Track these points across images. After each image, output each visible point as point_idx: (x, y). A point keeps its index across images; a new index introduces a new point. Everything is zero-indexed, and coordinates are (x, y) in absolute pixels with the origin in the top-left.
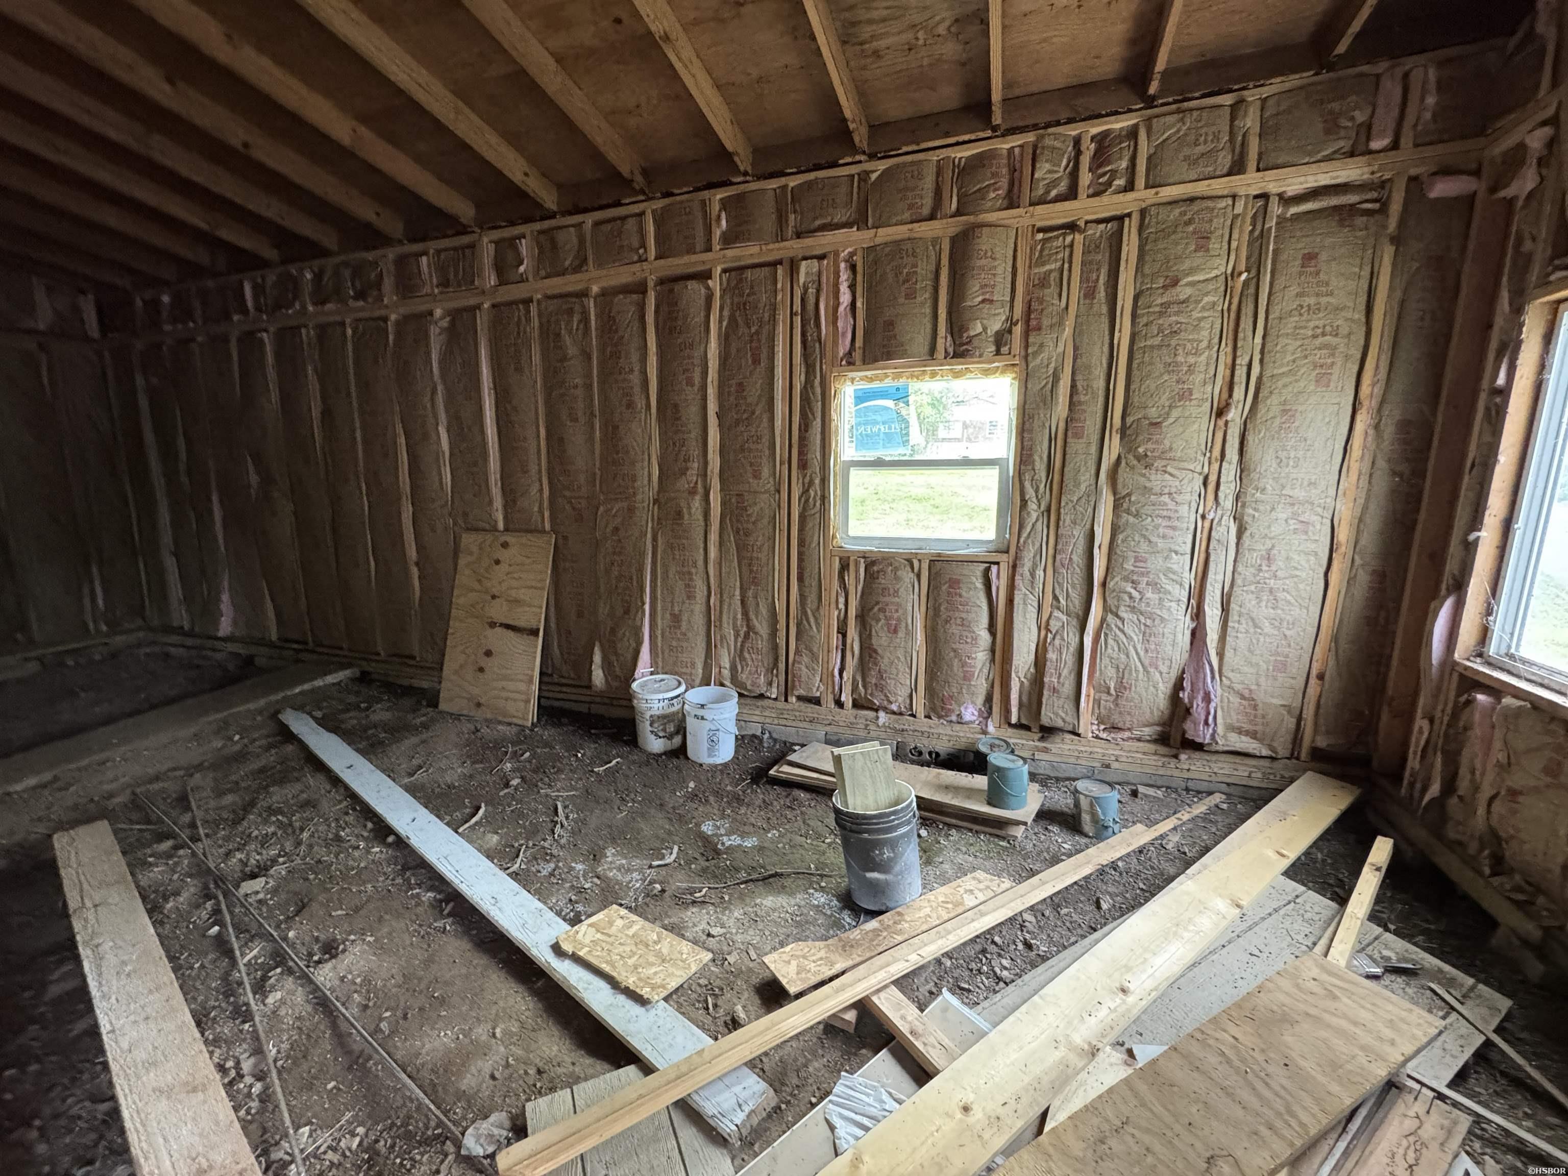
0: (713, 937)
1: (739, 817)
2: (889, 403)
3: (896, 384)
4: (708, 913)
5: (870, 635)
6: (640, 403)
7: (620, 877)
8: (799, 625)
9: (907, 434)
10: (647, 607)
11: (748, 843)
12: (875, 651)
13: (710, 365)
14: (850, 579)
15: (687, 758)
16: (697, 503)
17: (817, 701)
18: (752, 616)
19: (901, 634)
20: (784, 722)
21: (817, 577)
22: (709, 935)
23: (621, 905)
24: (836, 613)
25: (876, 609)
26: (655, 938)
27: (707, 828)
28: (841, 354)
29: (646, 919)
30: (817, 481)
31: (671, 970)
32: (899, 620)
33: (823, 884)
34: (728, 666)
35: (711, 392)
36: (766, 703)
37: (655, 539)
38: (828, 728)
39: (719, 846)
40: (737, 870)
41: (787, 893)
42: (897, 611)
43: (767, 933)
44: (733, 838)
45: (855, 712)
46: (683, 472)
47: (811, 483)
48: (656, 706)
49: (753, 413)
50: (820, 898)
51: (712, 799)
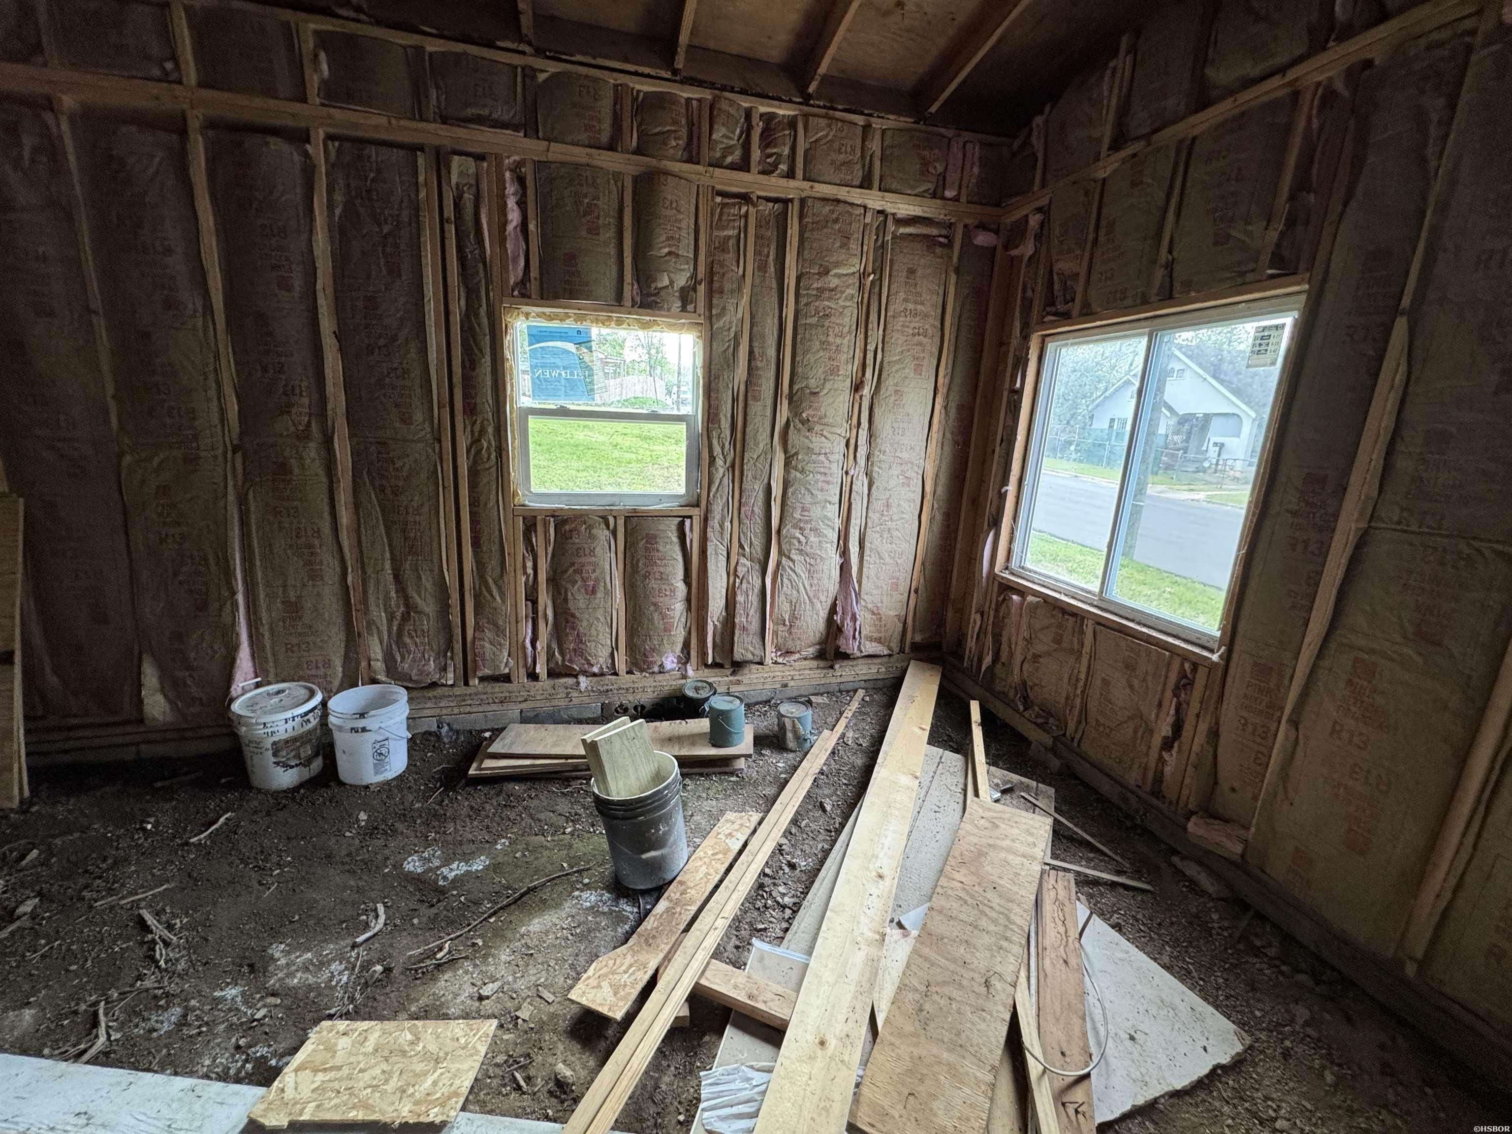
0: (488, 998)
1: (449, 838)
2: (571, 347)
3: (578, 326)
4: (466, 972)
5: (566, 600)
6: (192, 302)
7: (311, 980)
8: (477, 597)
9: (592, 383)
10: (240, 598)
11: (479, 865)
12: (573, 616)
13: (319, 264)
14: (538, 541)
15: (341, 784)
16: (312, 451)
17: (507, 678)
18: (412, 592)
19: (600, 595)
20: (468, 709)
21: (497, 541)
22: (481, 998)
23: (330, 1017)
24: (524, 579)
25: (571, 571)
26: (409, 1037)
27: (413, 865)
28: (512, 282)
29: (381, 1018)
30: (490, 430)
31: (454, 1066)
32: (597, 580)
33: (586, 881)
34: (380, 656)
35: (324, 305)
36: (439, 691)
37: (242, 501)
38: (524, 706)
39: (441, 883)
40: (478, 903)
41: (550, 907)
42: (594, 571)
43: (552, 963)
44: (454, 866)
45: (551, 682)
46: (286, 409)
47: (483, 431)
48: (282, 729)
49: (394, 338)
50: (590, 898)
51: (400, 826)
